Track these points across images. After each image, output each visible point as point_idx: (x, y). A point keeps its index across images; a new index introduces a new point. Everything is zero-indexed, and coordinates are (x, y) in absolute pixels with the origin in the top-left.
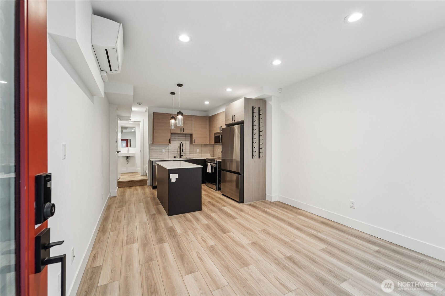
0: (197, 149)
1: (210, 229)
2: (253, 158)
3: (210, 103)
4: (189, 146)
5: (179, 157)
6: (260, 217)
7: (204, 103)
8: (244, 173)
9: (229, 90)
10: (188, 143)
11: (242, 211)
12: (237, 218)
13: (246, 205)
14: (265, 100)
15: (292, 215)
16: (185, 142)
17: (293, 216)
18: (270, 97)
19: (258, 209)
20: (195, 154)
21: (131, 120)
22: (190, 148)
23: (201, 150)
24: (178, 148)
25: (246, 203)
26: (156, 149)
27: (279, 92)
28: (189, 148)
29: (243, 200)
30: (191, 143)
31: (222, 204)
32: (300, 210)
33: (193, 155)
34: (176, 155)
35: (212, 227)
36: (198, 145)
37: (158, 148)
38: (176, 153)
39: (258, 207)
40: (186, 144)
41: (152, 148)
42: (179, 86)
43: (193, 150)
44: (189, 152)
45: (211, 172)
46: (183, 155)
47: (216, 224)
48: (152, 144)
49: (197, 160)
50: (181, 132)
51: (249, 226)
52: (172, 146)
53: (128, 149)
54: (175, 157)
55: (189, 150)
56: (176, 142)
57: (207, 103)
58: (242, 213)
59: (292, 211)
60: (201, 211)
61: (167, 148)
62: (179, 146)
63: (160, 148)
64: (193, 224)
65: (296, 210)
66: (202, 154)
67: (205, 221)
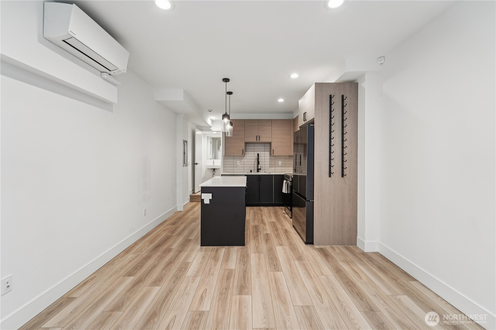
0: (279, 162)
1: (228, 278)
2: (330, 176)
3: (285, 100)
4: (268, 158)
5: (256, 171)
6: (322, 276)
7: (277, 100)
8: (314, 200)
9: (294, 76)
10: (267, 154)
11: (300, 258)
12: (282, 271)
13: (315, 249)
14: (357, 82)
15: (389, 289)
16: (263, 153)
17: (388, 293)
18: (363, 75)
19: (328, 261)
20: (276, 168)
21: (212, 130)
22: (270, 160)
23: (284, 163)
24: (255, 160)
25: (317, 247)
26: (230, 161)
27: (379, 63)
28: (268, 160)
29: (313, 241)
30: (270, 154)
31: (281, 241)
32: (413, 283)
33: (273, 168)
34: (252, 169)
35: (233, 277)
36: (279, 157)
37: (232, 160)
38: (253, 166)
39: (332, 258)
40: (265, 156)
41: (226, 160)
42: (225, 82)
43: (273, 163)
44: (268, 166)
45: (286, 192)
46: (260, 169)
47: (242, 274)
48: (225, 155)
49: (274, 175)
50: (257, 141)
51: (287, 291)
52: (248, 158)
53: (214, 161)
54: (251, 171)
55: (268, 163)
56: (253, 153)
57: (281, 100)
58: (297, 262)
59: (395, 280)
60: (243, 247)
61: (243, 160)
62: (256, 158)
63: (235, 160)
64: (215, 265)
65: (403, 280)
66: (286, 168)
67: (234, 264)
